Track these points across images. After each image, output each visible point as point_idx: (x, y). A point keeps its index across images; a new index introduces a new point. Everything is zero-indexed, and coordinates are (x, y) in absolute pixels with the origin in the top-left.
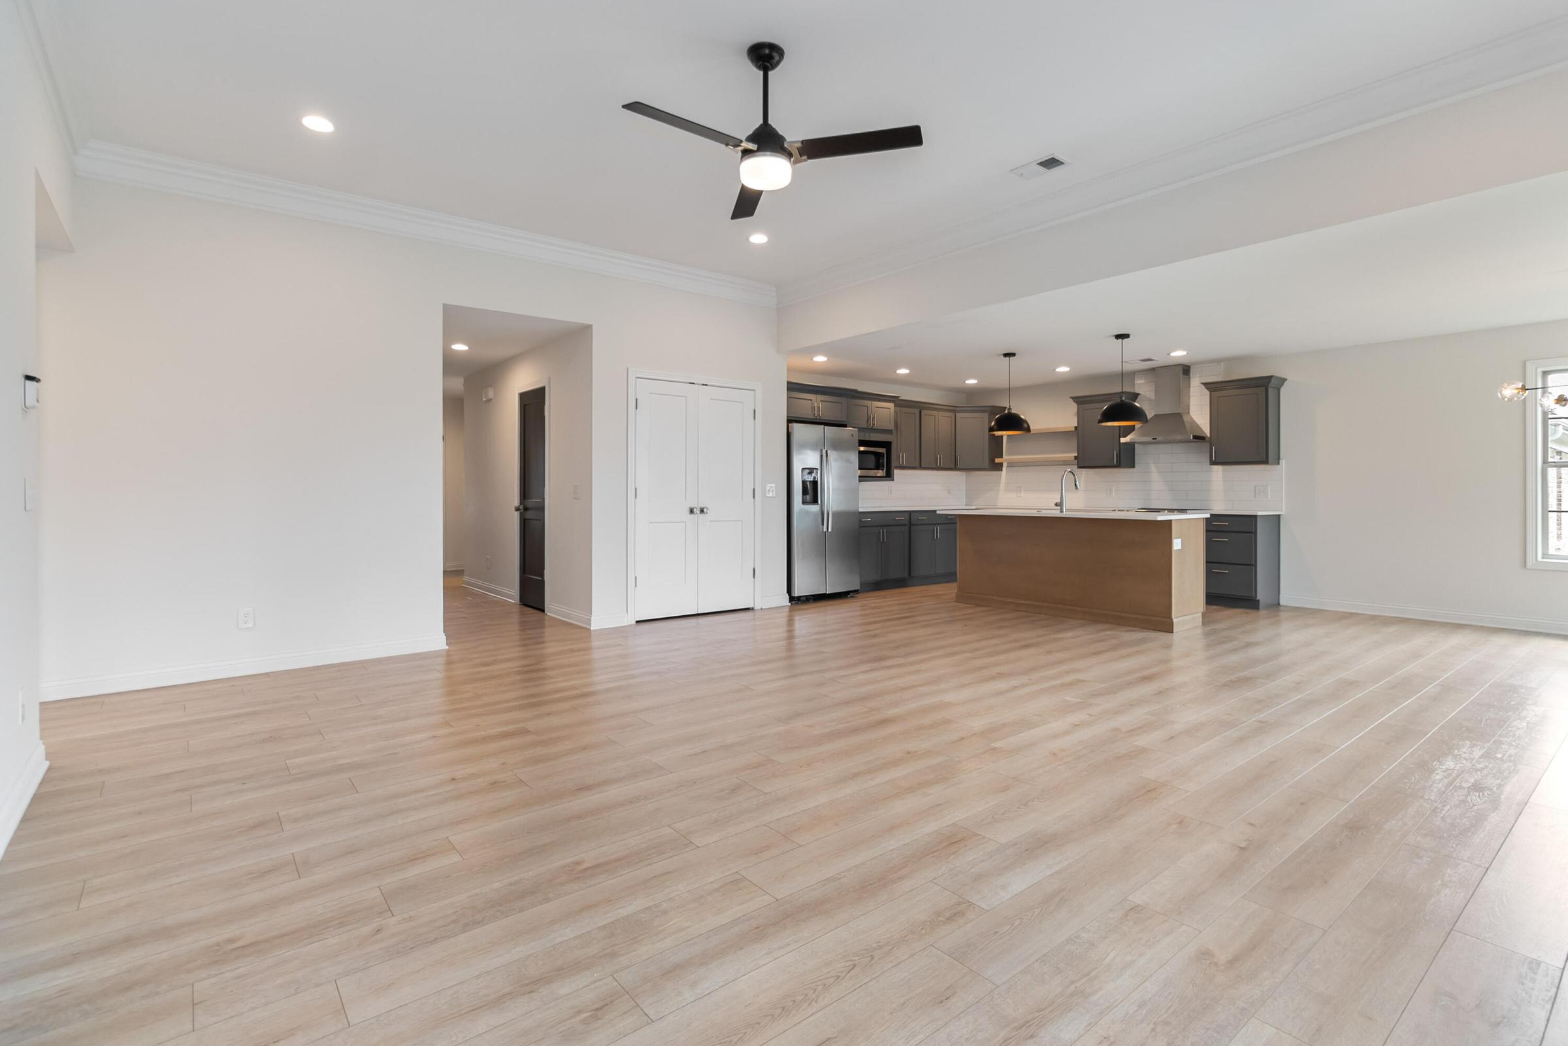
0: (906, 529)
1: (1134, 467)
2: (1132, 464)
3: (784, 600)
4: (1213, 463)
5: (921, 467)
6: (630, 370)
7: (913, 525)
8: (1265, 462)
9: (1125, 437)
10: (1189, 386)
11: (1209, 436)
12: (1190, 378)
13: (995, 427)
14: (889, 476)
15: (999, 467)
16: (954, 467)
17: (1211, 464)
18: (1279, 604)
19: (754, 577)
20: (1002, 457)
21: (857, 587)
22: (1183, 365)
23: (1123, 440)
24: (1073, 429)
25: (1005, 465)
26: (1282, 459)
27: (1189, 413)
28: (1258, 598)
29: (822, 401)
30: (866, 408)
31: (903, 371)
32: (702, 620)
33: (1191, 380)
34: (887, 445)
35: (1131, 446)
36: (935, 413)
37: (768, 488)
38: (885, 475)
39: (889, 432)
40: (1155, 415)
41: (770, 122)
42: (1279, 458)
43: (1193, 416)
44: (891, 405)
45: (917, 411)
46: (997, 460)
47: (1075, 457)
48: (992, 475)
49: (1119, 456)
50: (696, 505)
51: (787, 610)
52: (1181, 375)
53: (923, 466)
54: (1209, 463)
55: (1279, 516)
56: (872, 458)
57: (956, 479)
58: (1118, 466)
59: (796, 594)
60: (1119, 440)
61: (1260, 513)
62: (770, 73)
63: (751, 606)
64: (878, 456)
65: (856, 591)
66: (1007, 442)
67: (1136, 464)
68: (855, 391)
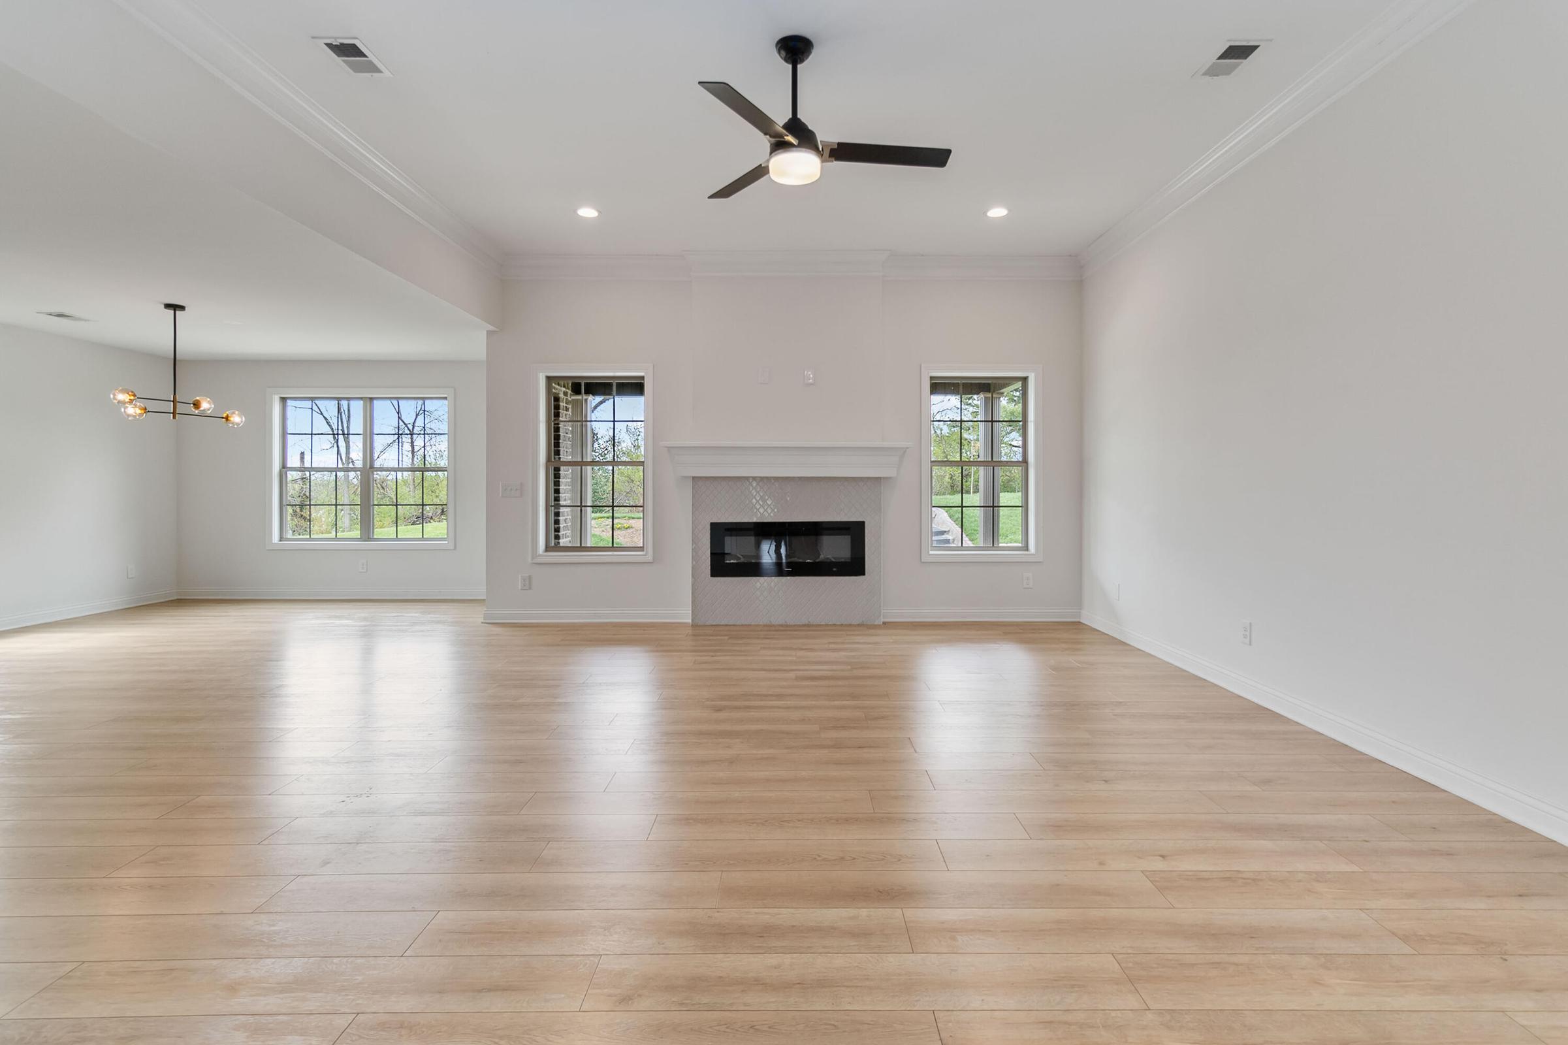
41: (798, 117)
62: (799, 66)
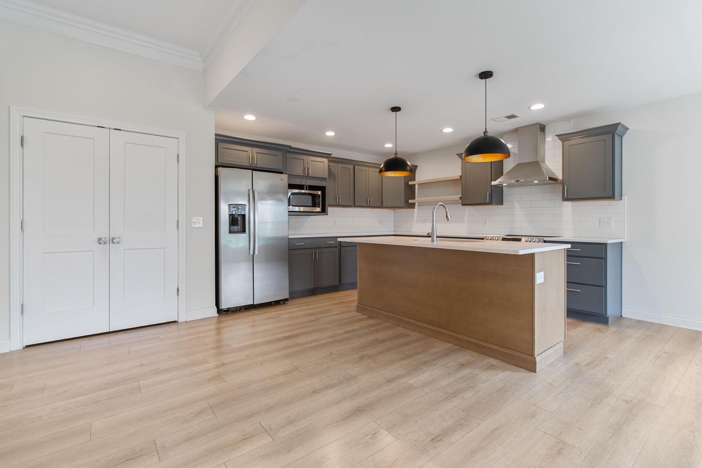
0: (336, 250)
1: (503, 205)
2: (501, 202)
3: (214, 312)
4: (565, 199)
5: (354, 205)
6: (11, 107)
7: (342, 247)
8: (612, 197)
9: (495, 181)
10: (544, 141)
11: (561, 178)
12: (545, 135)
13: (383, 169)
14: (324, 211)
15: (412, 206)
16: (381, 206)
17: (563, 201)
18: (622, 316)
19: (178, 295)
20: (414, 199)
21: (287, 296)
22: (540, 124)
23: (493, 183)
24: (459, 178)
25: (417, 204)
26: (625, 196)
27: (544, 162)
28: (608, 315)
29: (257, 153)
30: (303, 160)
31: (330, 134)
32: (113, 337)
33: (546, 135)
34: (323, 189)
35: (499, 189)
36: (366, 169)
37: (194, 220)
38: (321, 211)
39: (324, 179)
40: (518, 164)
42: (621, 195)
43: (547, 164)
44: (326, 160)
45: (351, 167)
46: (411, 201)
47: (460, 197)
48: (409, 211)
49: (491, 196)
50: (104, 235)
51: (215, 320)
52: (539, 132)
53: (356, 205)
54: (562, 200)
55: (621, 243)
56: (310, 197)
57: (387, 214)
58: (490, 203)
59: (224, 306)
60: (491, 183)
61: (610, 242)
63: (176, 320)
64: (314, 196)
65: (286, 300)
66: (418, 189)
67: (504, 203)
68: (290, 147)
